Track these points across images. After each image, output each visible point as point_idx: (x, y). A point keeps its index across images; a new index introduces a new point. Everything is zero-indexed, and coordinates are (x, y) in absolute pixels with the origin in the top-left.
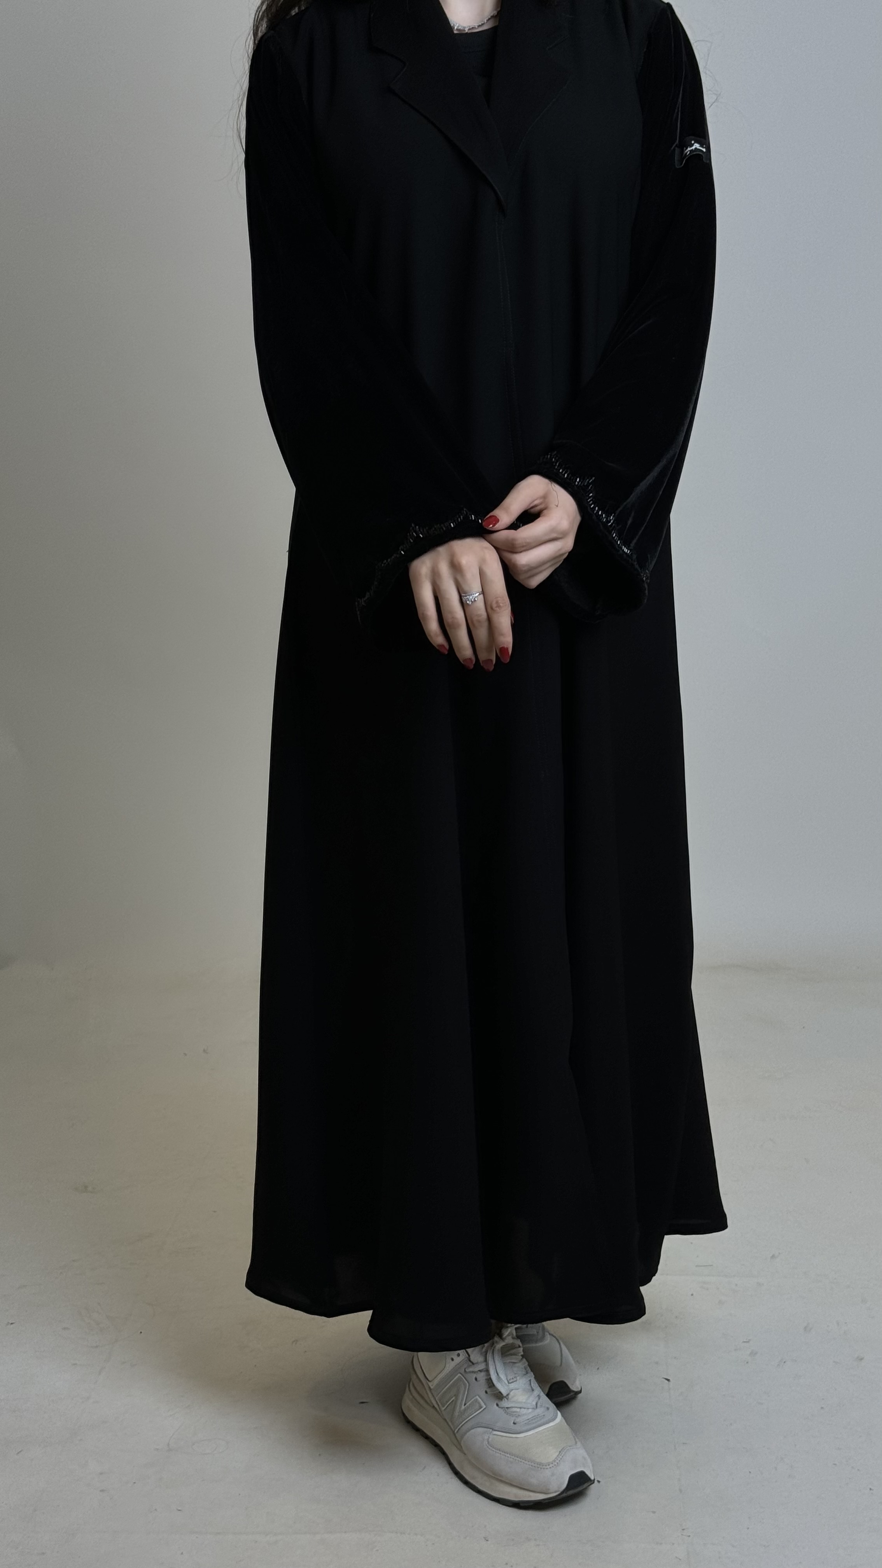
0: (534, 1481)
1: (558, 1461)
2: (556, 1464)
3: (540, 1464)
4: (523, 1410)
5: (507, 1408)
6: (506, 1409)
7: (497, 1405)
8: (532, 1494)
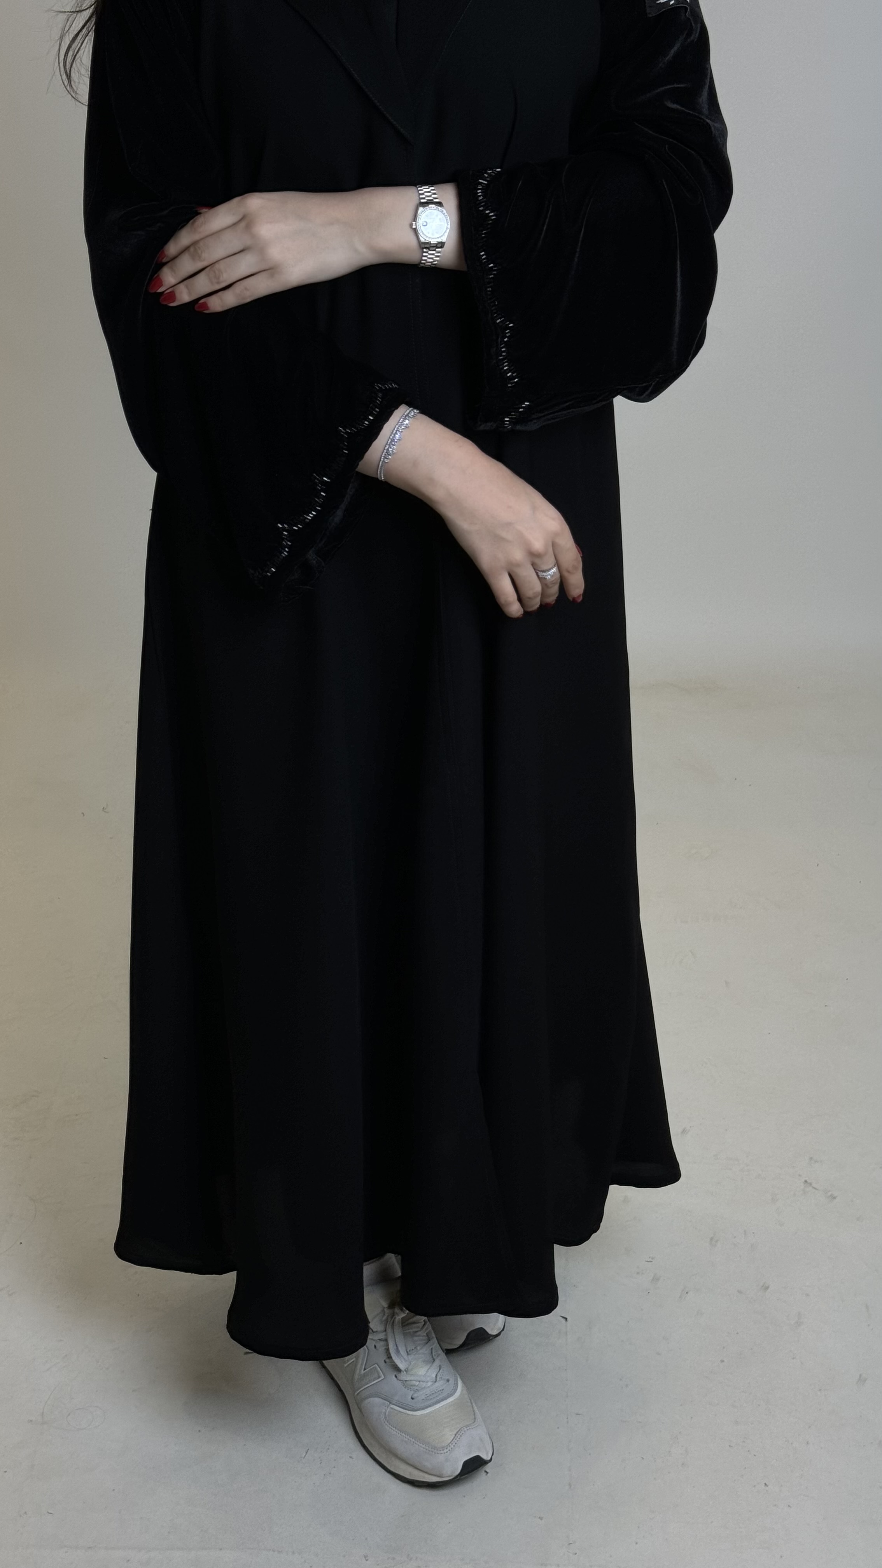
0: (428, 1465)
1: (452, 1447)
2: (451, 1449)
3: (435, 1448)
4: (422, 1383)
5: (406, 1381)
6: (404, 1382)
7: (396, 1376)
8: (426, 1476)
